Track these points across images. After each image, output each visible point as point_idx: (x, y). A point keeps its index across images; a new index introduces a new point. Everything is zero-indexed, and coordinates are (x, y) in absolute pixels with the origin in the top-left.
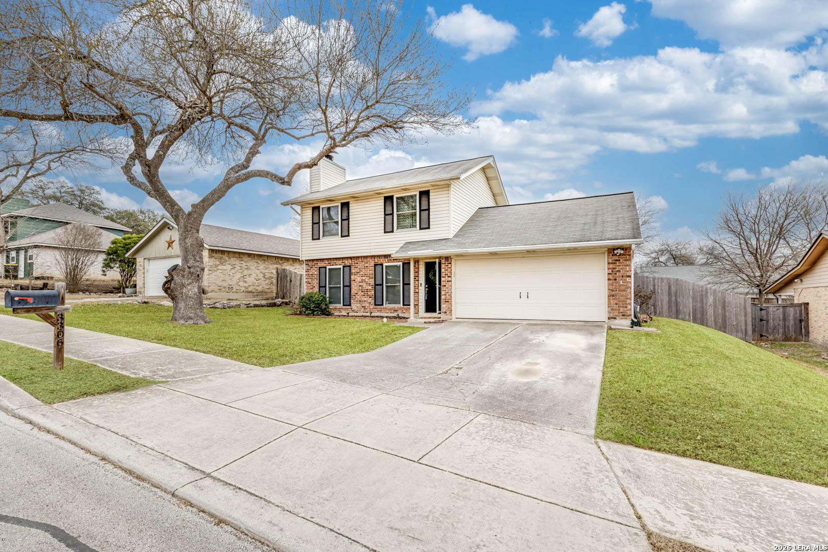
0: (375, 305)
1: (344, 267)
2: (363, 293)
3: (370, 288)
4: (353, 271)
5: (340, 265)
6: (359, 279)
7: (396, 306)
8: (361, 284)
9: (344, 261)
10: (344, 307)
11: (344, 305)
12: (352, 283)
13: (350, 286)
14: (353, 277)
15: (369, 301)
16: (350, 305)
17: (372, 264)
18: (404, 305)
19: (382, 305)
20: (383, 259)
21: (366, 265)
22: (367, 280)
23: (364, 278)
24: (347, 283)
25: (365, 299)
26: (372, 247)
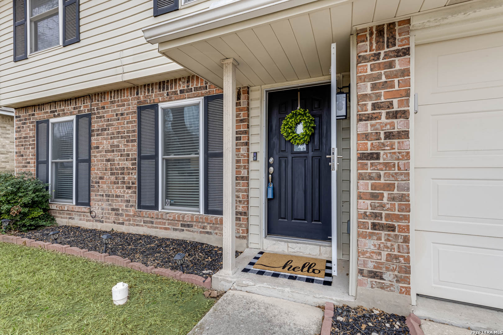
0: (140, 207)
1: (78, 117)
2: (113, 178)
3: (129, 164)
4: (95, 126)
5: (71, 114)
6: (106, 144)
7: (187, 212)
8: (110, 156)
9: (79, 104)
10: (77, 208)
11: (77, 204)
12: (94, 153)
13: (89, 161)
14: (95, 140)
15: (127, 197)
16: (88, 204)
17: (133, 107)
18: (207, 211)
19: (156, 207)
20: (156, 91)
21: (121, 110)
22: (122, 147)
23: (116, 142)
24: (83, 156)
25: (118, 192)
26: (125, 61)
